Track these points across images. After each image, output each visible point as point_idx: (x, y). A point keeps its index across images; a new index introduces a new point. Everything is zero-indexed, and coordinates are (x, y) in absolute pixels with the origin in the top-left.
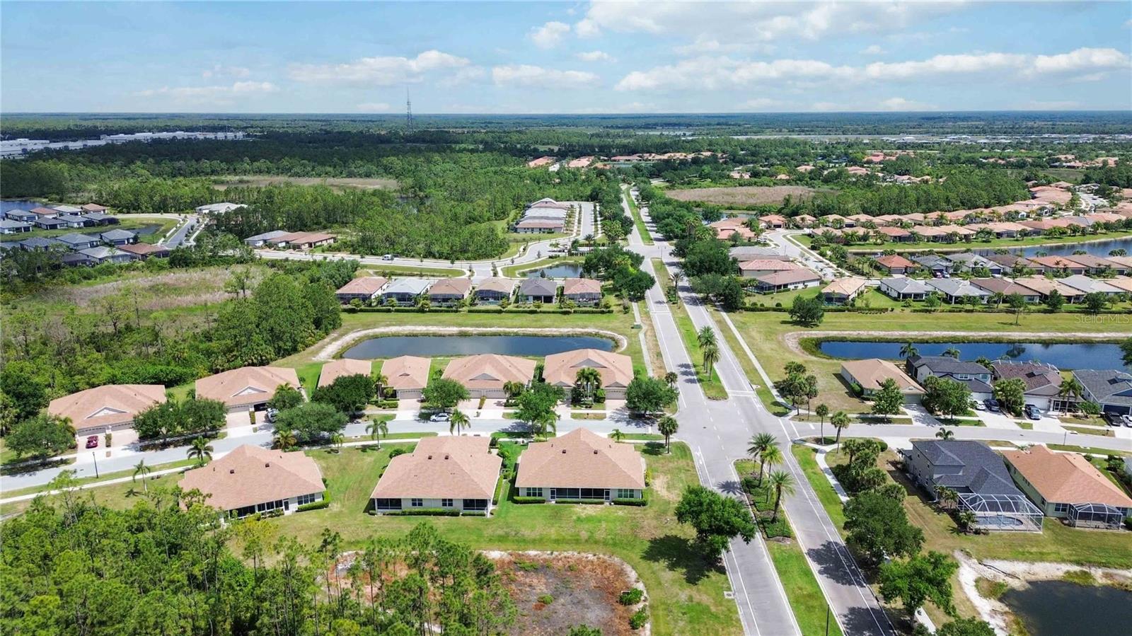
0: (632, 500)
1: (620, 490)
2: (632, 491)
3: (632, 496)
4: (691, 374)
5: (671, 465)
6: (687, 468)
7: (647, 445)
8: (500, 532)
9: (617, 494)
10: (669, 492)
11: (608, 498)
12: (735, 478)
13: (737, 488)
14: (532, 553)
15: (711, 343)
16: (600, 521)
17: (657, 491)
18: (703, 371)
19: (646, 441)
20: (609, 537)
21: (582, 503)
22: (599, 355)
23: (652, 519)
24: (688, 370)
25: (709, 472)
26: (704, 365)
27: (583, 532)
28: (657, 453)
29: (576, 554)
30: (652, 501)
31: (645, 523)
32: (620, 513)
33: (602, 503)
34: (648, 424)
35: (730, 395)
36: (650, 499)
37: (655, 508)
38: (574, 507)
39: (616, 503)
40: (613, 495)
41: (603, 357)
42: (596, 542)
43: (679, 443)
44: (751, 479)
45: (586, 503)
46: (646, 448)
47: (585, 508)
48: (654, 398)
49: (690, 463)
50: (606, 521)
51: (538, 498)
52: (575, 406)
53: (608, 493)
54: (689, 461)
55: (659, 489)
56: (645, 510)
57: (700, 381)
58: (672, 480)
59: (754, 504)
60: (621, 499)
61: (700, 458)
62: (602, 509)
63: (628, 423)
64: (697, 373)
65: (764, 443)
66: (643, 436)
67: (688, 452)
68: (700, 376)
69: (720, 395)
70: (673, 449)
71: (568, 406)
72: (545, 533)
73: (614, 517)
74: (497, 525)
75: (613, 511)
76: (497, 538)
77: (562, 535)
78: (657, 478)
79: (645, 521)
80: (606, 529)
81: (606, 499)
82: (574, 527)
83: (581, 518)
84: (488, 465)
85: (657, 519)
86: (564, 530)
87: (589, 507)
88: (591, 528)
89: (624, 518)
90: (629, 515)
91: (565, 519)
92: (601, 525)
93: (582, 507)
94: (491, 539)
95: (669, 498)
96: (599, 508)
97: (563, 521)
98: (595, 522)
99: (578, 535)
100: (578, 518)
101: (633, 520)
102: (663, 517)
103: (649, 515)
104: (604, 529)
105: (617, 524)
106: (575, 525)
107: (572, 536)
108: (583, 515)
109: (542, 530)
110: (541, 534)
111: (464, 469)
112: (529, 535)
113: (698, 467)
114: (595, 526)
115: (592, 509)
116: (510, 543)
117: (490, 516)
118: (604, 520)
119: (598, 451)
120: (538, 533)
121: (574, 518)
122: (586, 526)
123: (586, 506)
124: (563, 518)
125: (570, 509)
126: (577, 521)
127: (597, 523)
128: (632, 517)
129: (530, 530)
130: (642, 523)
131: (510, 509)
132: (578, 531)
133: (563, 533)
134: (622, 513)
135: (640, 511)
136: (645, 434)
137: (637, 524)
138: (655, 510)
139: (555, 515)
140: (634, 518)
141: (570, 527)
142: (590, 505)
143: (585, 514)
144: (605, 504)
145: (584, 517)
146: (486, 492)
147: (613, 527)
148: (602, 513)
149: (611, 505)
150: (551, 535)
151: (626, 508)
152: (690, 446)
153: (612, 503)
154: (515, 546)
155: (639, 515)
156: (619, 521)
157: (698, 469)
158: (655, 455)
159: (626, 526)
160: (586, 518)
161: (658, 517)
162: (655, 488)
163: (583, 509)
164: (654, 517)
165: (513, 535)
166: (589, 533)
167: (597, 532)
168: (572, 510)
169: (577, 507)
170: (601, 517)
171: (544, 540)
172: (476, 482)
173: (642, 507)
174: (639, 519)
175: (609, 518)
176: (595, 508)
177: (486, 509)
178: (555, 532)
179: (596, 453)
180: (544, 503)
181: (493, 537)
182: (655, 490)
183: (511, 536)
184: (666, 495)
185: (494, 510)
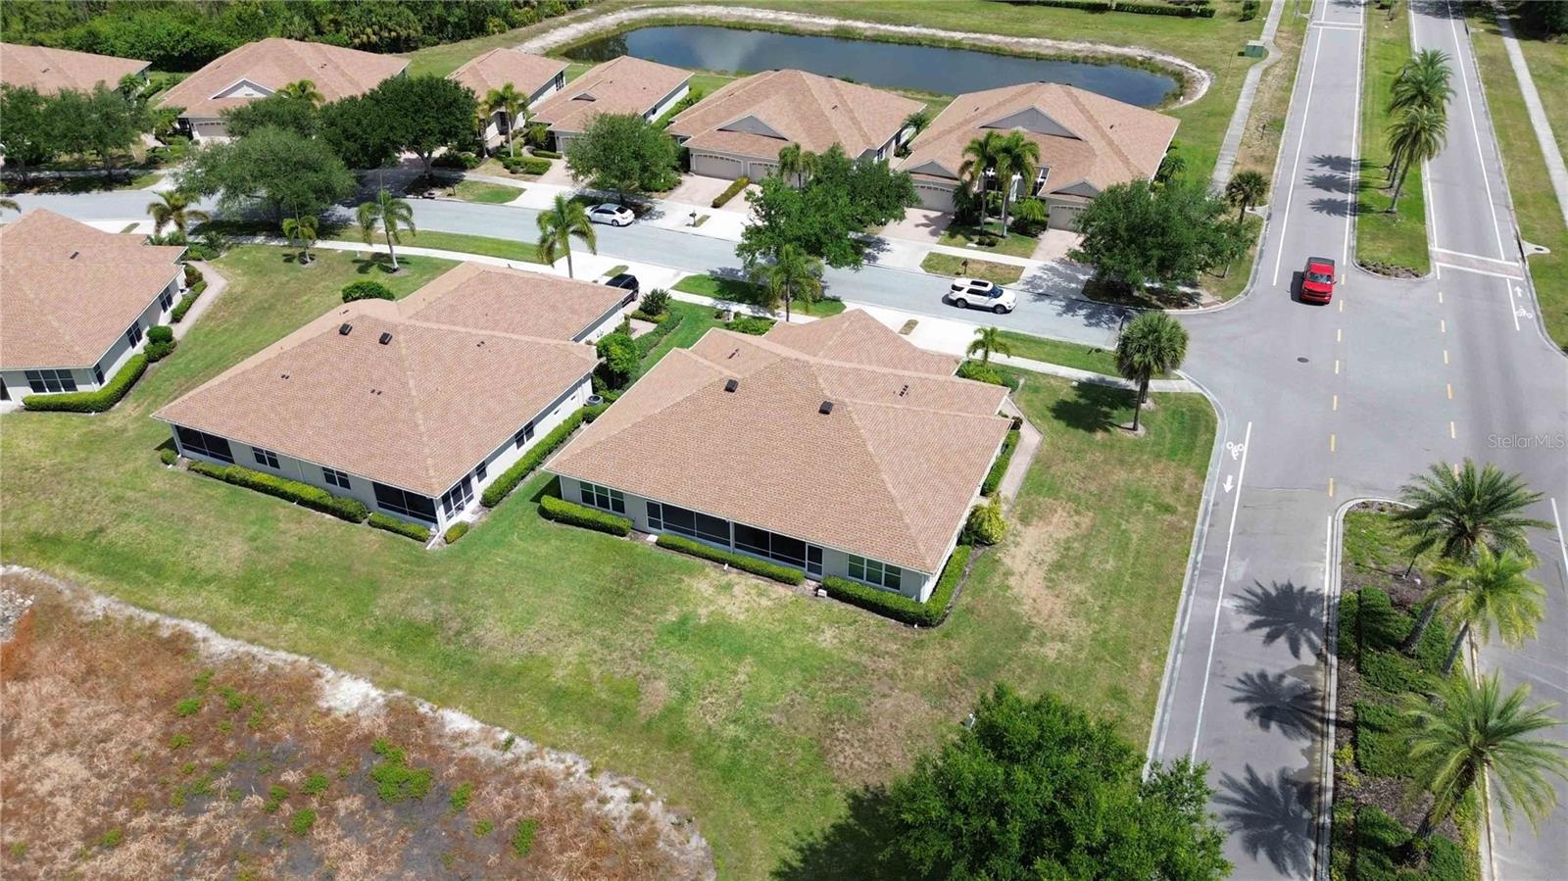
0: (890, 595)
1: (856, 560)
2: (892, 568)
3: (894, 582)
4: (1342, 186)
5: (1118, 477)
6: (1170, 500)
7: (1084, 388)
8: (423, 613)
9: (846, 564)
10: (1052, 585)
11: (815, 570)
12: (1327, 579)
13: (1313, 624)
14: (457, 721)
15: (1427, 101)
16: (738, 655)
17: (1008, 574)
18: (1384, 182)
19: (1085, 375)
20: (731, 730)
21: (733, 564)
22: (1077, 103)
23: (924, 691)
24: (1338, 174)
25: (1241, 531)
26: (1390, 167)
27: (661, 684)
28: (1095, 424)
29: (581, 769)
30: (969, 610)
31: (889, 703)
32: (827, 639)
33: (790, 582)
35: (1437, 266)
36: (965, 599)
37: (962, 646)
38: (690, 572)
39: (834, 594)
40: (831, 569)
41: (1083, 111)
42: (675, 741)
43: (1190, 397)
44: (1384, 603)
45: (743, 569)
46: (1072, 396)
47: (729, 587)
48: (1160, 246)
49: (1190, 480)
50: (761, 660)
51: (608, 518)
52: (952, 236)
53: (816, 559)
54: (1188, 472)
56: (918, 645)
57: (1359, 209)
58: (1086, 538)
59: (1353, 726)
60: (853, 586)
61: (1231, 466)
63: (1071, 307)
64: (1362, 186)
65: (1471, 511)
66: (1089, 358)
67: (1203, 438)
68: (1364, 197)
69: (1404, 260)
70: (1161, 416)
71: (934, 233)
72: (544, 653)
73: (797, 649)
74: (432, 582)
75: (809, 620)
76: (399, 632)
77: (588, 676)
78: (1040, 518)
79: (890, 696)
80: (739, 696)
81: (809, 570)
82: (644, 655)
83: (691, 623)
84: (522, 380)
85: (939, 696)
86: (609, 658)
87: (745, 585)
88: (694, 677)
89: (828, 663)
90: (851, 655)
91: (637, 618)
92: (735, 673)
93: (725, 579)
94: (379, 631)
95: (1035, 612)
96: (774, 596)
97: (629, 620)
98: (725, 653)
99: (636, 693)
100: (683, 621)
101: (852, 679)
102: (968, 694)
103: (920, 672)
104: (732, 693)
105: (790, 683)
106: (653, 649)
107: (616, 692)
108: (703, 611)
109: (544, 640)
110: (531, 655)
111: (411, 383)
112: (492, 648)
113: (1208, 502)
114: (714, 670)
115: (748, 594)
116: (418, 667)
117: (439, 544)
118: (756, 653)
119: (835, 407)
120: (525, 648)
121: (672, 617)
122: (686, 661)
123: (737, 580)
124: (635, 610)
125: (680, 581)
126: (671, 633)
127: (727, 662)
128: (856, 664)
129: (509, 629)
130: (876, 704)
131: (513, 533)
132: (647, 678)
133: (596, 672)
134: (835, 637)
135: (898, 649)
136: (1098, 350)
137: (859, 700)
138: (956, 653)
139: (621, 589)
140: (863, 671)
141: (634, 653)
142: (753, 580)
143: (712, 612)
144: (800, 587)
145: (703, 621)
146: (432, 472)
147: (765, 693)
148: (767, 625)
149: (816, 595)
150: (557, 668)
151: (859, 618)
152: (1222, 415)
153: (823, 592)
154: (422, 682)
155: (887, 663)
156: (803, 671)
157: (1206, 509)
158: (1085, 429)
159: (813, 698)
160: (708, 627)
161: (950, 686)
162: (1007, 561)
163: (722, 587)
164: (937, 683)
165: (451, 633)
166: (675, 694)
167: (705, 698)
168: (683, 586)
169: (706, 576)
170: (754, 637)
171: (524, 683)
172: (421, 435)
173: (915, 632)
174: (879, 679)
175: (777, 650)
176: (760, 595)
177: (436, 522)
178: (575, 660)
179: (825, 410)
180: (623, 535)
181: (391, 623)
182: (1002, 569)
183: (438, 637)
184: (1034, 594)
185: (463, 528)
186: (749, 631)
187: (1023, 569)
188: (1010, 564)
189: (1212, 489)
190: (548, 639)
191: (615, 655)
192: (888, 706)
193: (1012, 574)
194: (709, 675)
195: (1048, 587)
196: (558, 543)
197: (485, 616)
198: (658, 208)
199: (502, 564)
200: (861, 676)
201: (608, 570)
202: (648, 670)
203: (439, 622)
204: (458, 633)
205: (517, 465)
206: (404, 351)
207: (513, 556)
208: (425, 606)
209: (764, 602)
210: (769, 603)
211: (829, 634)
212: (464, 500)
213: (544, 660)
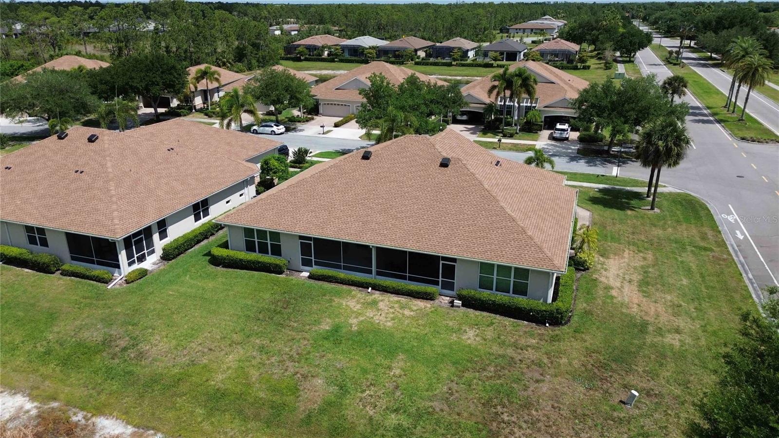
0: (521, 301)
1: (486, 268)
2: (523, 273)
3: (521, 290)
4: (704, 115)
5: (658, 232)
7: (604, 191)
9: (475, 276)
10: (647, 295)
11: (449, 286)
14: (109, 427)
16: (391, 352)
17: (608, 288)
18: (724, 112)
19: (601, 186)
20: (393, 419)
21: (375, 287)
23: (574, 376)
24: (698, 111)
26: (726, 107)
28: (622, 207)
30: (587, 313)
31: (545, 388)
32: (470, 336)
33: (427, 298)
34: (614, 163)
36: (581, 305)
37: (594, 338)
38: (339, 294)
39: (469, 303)
40: (465, 280)
43: (679, 194)
45: (385, 290)
46: (598, 195)
47: (374, 303)
49: (710, 234)
50: (413, 355)
51: (268, 259)
52: (484, 134)
53: (450, 271)
54: (706, 229)
55: (615, 283)
56: (554, 339)
57: (719, 121)
58: (656, 266)
60: (485, 294)
61: (733, 227)
62: (422, 314)
63: (574, 159)
64: (715, 114)
66: (598, 178)
67: (702, 213)
68: (719, 118)
69: (765, 137)
70: (665, 203)
71: (473, 133)
72: (205, 361)
73: (444, 346)
74: (107, 311)
75: (451, 324)
76: (67, 351)
77: (247, 378)
78: (615, 254)
79: (544, 381)
80: (397, 387)
81: (442, 288)
82: (302, 357)
83: (344, 330)
84: (201, 173)
85: (590, 379)
86: (267, 362)
87: (386, 301)
88: (351, 373)
89: (476, 356)
90: (496, 349)
91: (293, 329)
92: (390, 368)
93: (370, 298)
94: (48, 353)
95: (643, 313)
96: (415, 308)
97: (286, 331)
98: (377, 351)
99: (295, 390)
100: (336, 329)
101: (503, 368)
102: (616, 376)
103: (564, 360)
104: (390, 386)
105: (444, 374)
106: (309, 353)
107: (274, 390)
108: (354, 321)
109: (206, 350)
110: (193, 363)
111: (109, 164)
112: (154, 360)
113: (732, 245)
114: (369, 366)
115: (392, 307)
116: (79, 380)
117: (120, 285)
118: (407, 351)
119: (452, 162)
120: (187, 358)
121: (326, 326)
122: (341, 360)
123: (381, 298)
124: (292, 323)
125: (331, 301)
126: (326, 338)
127: (379, 360)
128: (503, 356)
129: (174, 342)
130: (532, 388)
131: (186, 276)
132: (305, 377)
133: (254, 374)
134: (477, 335)
135: (538, 343)
136: (603, 176)
137: (515, 386)
138: (591, 344)
139: (279, 309)
140: (512, 362)
141: (291, 357)
142: (394, 298)
143: (362, 321)
144: (437, 301)
145: (355, 328)
146: (116, 221)
147: (422, 384)
148: (413, 329)
149: (452, 306)
150: (216, 373)
151: (494, 321)
152: (709, 203)
153: (458, 302)
154: (80, 393)
155: (530, 354)
156: (454, 363)
157: (733, 248)
158: (618, 209)
159: (470, 386)
160: (360, 333)
161: (596, 371)
162: (603, 279)
163: (368, 304)
164: (583, 369)
165: (117, 349)
166: (334, 389)
167: (363, 391)
168: (334, 304)
169: (353, 297)
170: (403, 338)
171: (183, 388)
172: (111, 197)
173: (548, 330)
174: (528, 368)
175: (427, 348)
176: (402, 308)
177: (118, 267)
178: (234, 365)
179: (444, 164)
180: (281, 273)
181: (61, 345)
182: (601, 286)
183: (104, 354)
184: (636, 301)
185: (143, 273)
186: (398, 335)
187: (618, 284)
188: (606, 281)
189: (728, 237)
190: (211, 350)
191: (273, 360)
192: (544, 390)
193: (612, 288)
194: (365, 371)
195: (645, 296)
196: (224, 280)
197: (152, 334)
198: (299, 128)
199: (173, 295)
200: (510, 365)
201: (267, 296)
202: (305, 370)
203: (107, 342)
204: (125, 349)
205: (193, 231)
206: (106, 146)
207: (183, 290)
208: (97, 330)
209: (407, 312)
210: (412, 313)
211: (471, 333)
212: (146, 251)
213: (205, 366)
